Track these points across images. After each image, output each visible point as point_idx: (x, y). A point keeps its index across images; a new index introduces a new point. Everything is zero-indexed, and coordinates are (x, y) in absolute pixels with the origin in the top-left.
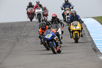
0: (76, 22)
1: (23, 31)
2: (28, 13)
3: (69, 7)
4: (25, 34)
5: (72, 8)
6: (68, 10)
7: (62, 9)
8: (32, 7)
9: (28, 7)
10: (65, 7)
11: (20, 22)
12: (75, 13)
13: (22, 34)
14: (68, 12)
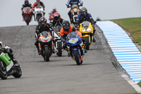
0: (87, 22)
1: (16, 39)
2: (23, 14)
3: (77, 4)
4: (19, 44)
5: (81, 5)
6: (75, 7)
7: (68, 7)
8: (29, 6)
9: (24, 6)
10: (72, 5)
11: (11, 27)
12: (86, 11)
13: (15, 44)
14: (75, 10)
